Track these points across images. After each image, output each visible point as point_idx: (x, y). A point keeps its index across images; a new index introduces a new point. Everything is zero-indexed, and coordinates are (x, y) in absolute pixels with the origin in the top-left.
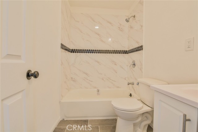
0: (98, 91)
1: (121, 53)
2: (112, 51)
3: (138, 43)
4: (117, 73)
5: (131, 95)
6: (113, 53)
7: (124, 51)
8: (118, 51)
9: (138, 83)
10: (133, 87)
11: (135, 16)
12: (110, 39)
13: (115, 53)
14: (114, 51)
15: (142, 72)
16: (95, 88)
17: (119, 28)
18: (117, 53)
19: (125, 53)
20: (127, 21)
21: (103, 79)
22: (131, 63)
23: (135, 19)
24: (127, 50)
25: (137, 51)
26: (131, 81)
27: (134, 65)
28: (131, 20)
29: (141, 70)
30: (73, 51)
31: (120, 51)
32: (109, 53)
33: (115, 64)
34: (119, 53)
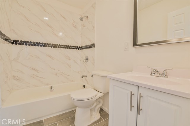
0: (51, 87)
1: (75, 49)
2: (66, 46)
3: (90, 41)
4: (71, 67)
5: (84, 86)
6: (67, 48)
7: (78, 47)
8: (72, 46)
9: (92, 75)
10: (86, 80)
11: (88, 17)
12: (61, 34)
13: (69, 48)
14: (68, 46)
15: (94, 66)
16: (48, 84)
17: (73, 24)
18: (71, 48)
19: (79, 49)
20: (81, 19)
21: (57, 75)
22: (84, 58)
23: (88, 20)
24: (80, 46)
25: (89, 47)
26: (84, 74)
27: (87, 60)
28: (84, 19)
29: (93, 64)
30: (15, 42)
31: (74, 46)
32: (63, 48)
33: (69, 59)
34: (73, 49)
